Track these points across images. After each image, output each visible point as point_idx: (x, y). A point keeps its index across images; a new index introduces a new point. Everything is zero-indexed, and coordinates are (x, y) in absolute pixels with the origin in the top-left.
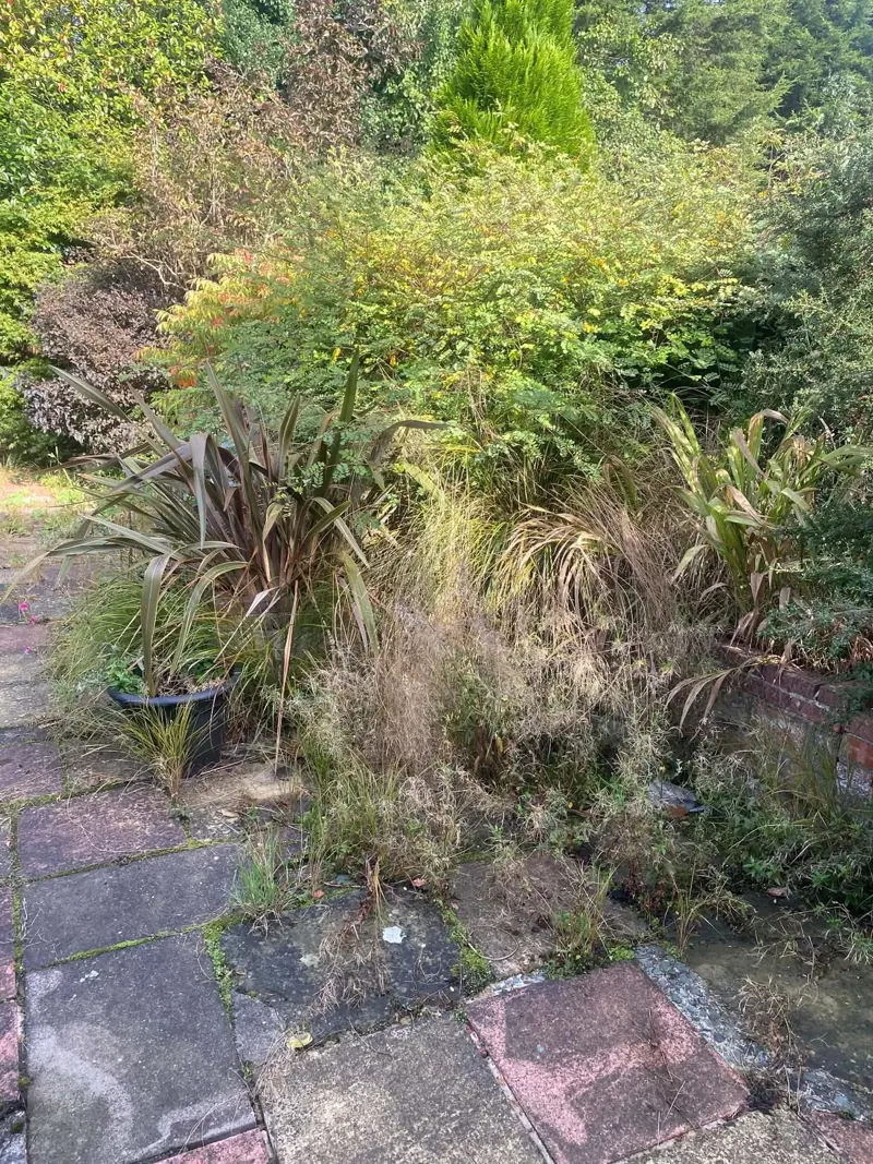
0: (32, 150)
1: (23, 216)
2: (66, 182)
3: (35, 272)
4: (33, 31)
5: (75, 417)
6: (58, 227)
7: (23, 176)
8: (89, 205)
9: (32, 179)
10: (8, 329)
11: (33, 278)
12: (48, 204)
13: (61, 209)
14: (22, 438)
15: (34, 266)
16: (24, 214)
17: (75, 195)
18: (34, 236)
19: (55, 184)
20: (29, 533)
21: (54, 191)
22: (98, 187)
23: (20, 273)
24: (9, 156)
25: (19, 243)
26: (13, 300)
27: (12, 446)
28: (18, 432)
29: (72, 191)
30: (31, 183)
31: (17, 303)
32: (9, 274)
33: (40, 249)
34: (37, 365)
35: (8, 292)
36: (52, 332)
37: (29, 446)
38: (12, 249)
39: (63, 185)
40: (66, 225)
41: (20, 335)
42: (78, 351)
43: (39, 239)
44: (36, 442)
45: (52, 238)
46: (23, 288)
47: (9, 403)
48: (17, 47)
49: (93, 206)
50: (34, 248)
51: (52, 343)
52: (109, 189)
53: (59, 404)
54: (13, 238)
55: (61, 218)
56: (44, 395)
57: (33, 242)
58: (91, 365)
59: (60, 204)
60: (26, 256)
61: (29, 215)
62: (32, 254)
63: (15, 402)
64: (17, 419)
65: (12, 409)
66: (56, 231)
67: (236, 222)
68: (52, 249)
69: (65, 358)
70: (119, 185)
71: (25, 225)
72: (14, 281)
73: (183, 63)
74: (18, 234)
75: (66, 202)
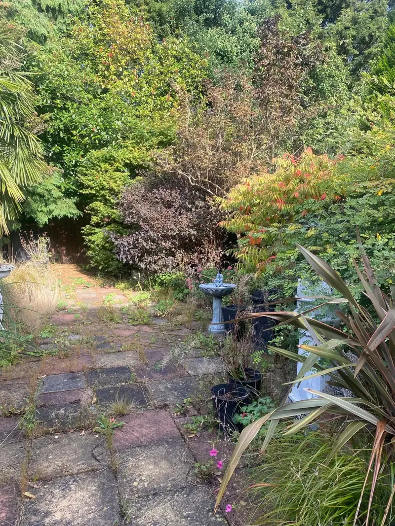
0: (119, 123)
1: (114, 155)
2: (134, 138)
3: (118, 182)
4: (121, 70)
5: (140, 255)
6: (129, 160)
7: (115, 136)
8: (144, 149)
9: (119, 137)
10: (102, 210)
11: (116, 185)
12: (125, 149)
13: (131, 150)
14: (105, 264)
15: (117, 179)
16: (114, 154)
17: (138, 143)
18: (118, 164)
19: (129, 139)
20: (121, 321)
21: (128, 142)
22: (149, 140)
23: (110, 182)
24: (108, 127)
25: (110, 168)
26: (106, 196)
27: (100, 268)
28: (104, 261)
29: (137, 142)
30: (118, 139)
31: (107, 197)
32: (105, 183)
33: (120, 171)
34: (115, 227)
35: (103, 192)
36: (131, 211)
37: (108, 267)
38: (106, 171)
39: (132, 140)
40: (134, 159)
41: (107, 213)
42: (145, 220)
43: (120, 166)
44: (112, 265)
45: (126, 165)
46: (111, 190)
47: (100, 246)
48: (114, 77)
49: (147, 149)
50: (117, 170)
51: (131, 217)
52: (155, 140)
53: (132, 248)
54: (107, 166)
55: (131, 156)
56: (126, 244)
57: (117, 167)
58: (152, 227)
59: (130, 148)
60: (113, 174)
61: (116, 154)
62: (116, 173)
63: (103, 246)
64: (103, 254)
65: (101, 249)
66: (128, 162)
67: (237, 149)
68: (126, 171)
69: (137, 224)
70: (161, 138)
71: (114, 160)
72: (107, 186)
73: (190, 81)
74: (110, 164)
75: (134, 148)
